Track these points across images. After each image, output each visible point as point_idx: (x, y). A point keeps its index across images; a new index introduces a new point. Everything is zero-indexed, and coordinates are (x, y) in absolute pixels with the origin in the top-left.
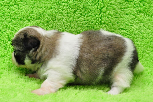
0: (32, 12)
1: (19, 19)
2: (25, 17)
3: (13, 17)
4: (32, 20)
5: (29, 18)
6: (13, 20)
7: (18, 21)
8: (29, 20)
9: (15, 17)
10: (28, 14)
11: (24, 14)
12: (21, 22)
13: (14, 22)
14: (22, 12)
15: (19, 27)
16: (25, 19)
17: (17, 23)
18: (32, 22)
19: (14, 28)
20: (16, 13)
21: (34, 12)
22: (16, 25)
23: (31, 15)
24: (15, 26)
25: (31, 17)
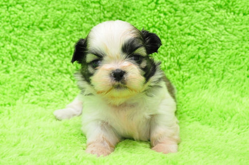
0: (46, 17)
1: (25, 27)
2: (35, 24)
3: (16, 24)
4: (47, 29)
5: (42, 25)
6: (15, 29)
7: (24, 29)
8: (41, 29)
9: (18, 23)
10: (40, 19)
11: (33, 19)
12: (30, 32)
13: (18, 31)
14: (30, 15)
15: (26, 39)
16: (35, 27)
17: (23, 34)
18: (47, 31)
19: (18, 40)
20: (20, 18)
21: (49, 16)
22: (21, 37)
23: (45, 20)
24: (19, 38)
25: (45, 24)
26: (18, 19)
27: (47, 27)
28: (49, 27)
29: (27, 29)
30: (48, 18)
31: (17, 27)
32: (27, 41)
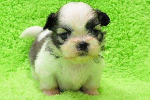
0: (36, 11)
1: (23, 18)
2: (29, 16)
3: (18, 16)
4: (37, 19)
5: (34, 17)
6: (17, 19)
7: (23, 19)
8: (33, 19)
9: (19, 16)
10: (32, 13)
11: (28, 13)
12: (26, 21)
13: (19, 21)
14: (26, 11)
16: (30, 18)
17: (22, 22)
18: (37, 20)
19: (19, 26)
21: (38, 11)
22: (21, 24)
23: (36, 13)
24: (20, 25)
25: (35, 16)
26: (19, 13)
27: (37, 18)
28: (38, 17)
29: (25, 19)
30: (37, 12)
31: (18, 18)
32: (24, 27)
